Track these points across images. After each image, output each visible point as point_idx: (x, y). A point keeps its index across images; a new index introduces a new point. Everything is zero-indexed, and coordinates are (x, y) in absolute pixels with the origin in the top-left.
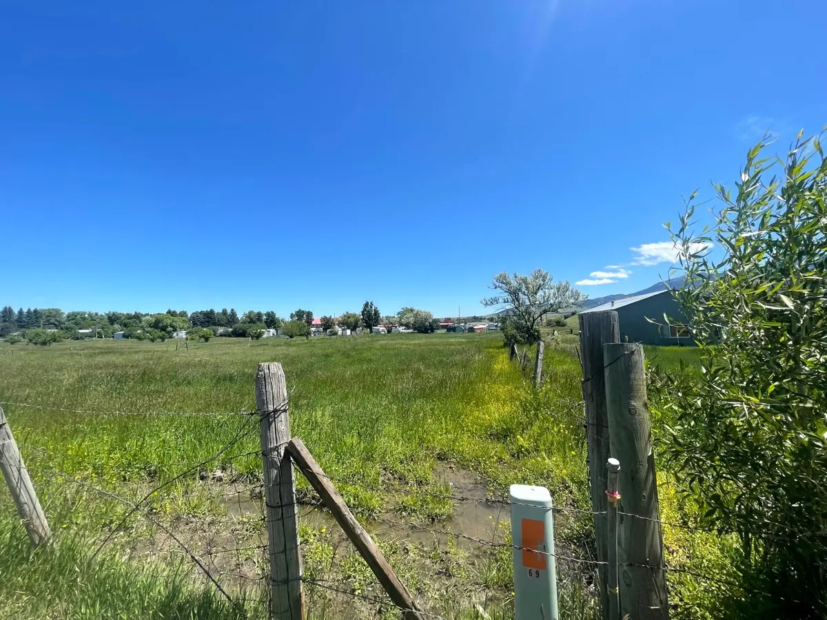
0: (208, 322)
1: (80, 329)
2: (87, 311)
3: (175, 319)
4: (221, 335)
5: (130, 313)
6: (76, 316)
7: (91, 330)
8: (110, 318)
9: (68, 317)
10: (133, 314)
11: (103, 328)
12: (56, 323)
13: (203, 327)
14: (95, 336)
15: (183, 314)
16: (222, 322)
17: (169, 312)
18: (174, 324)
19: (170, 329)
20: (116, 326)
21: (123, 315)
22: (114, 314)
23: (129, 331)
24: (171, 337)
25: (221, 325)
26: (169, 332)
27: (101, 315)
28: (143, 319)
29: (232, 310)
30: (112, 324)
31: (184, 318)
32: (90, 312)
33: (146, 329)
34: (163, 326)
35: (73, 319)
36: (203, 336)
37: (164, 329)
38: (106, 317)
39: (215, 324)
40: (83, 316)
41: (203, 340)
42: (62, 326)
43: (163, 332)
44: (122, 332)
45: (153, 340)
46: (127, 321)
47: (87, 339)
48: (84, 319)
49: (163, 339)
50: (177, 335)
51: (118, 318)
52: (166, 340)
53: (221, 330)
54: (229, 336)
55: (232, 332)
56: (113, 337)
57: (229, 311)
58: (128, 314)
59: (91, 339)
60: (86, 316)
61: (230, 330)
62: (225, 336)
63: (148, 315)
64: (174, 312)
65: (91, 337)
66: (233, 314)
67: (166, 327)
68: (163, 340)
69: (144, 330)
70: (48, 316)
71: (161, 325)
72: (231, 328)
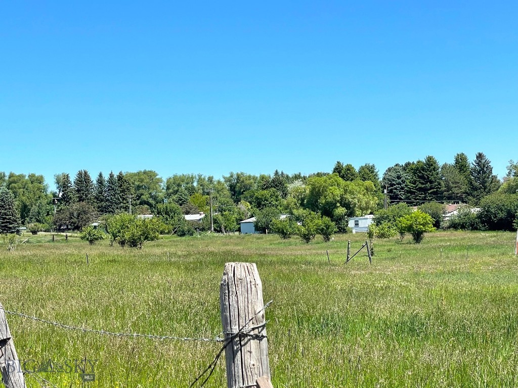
0: (424, 190)
1: (187, 213)
2: (196, 173)
3: (352, 185)
4: (454, 226)
5: (266, 174)
6: (179, 185)
7: (203, 216)
8: (232, 188)
9: (168, 188)
10: (272, 176)
11: (221, 210)
12: (151, 201)
13: (411, 203)
14: (209, 229)
15: (368, 172)
16: (455, 190)
17: (338, 169)
18: (348, 197)
19: (340, 211)
20: (244, 206)
21: (255, 178)
22: (238, 177)
23: (265, 216)
24: (343, 230)
25: (454, 198)
26: (339, 220)
27: (219, 182)
28: (290, 187)
29: (480, 156)
30: (237, 201)
31: (368, 183)
32: (200, 176)
33: (295, 212)
34: (327, 203)
35: (176, 192)
36: (409, 229)
37: (327, 211)
38: (226, 186)
39: (439, 196)
40: (190, 185)
41: (409, 237)
42: (160, 206)
43: (327, 219)
44: (253, 219)
45: (307, 238)
46: (260, 193)
47: (197, 235)
48: (192, 191)
49: (326, 233)
50: (357, 224)
51: (247, 188)
52: (333, 238)
53: (452, 211)
54: (474, 227)
55: (480, 216)
56: (239, 230)
57: (471, 160)
58: (263, 178)
59: (203, 233)
60: (195, 184)
61: (475, 211)
62: (463, 226)
63: (297, 177)
64: (349, 168)
65: (203, 229)
66: (483, 167)
67: (333, 205)
68: (327, 239)
69: (292, 213)
70: (139, 187)
71: (322, 201)
72: (476, 204)
